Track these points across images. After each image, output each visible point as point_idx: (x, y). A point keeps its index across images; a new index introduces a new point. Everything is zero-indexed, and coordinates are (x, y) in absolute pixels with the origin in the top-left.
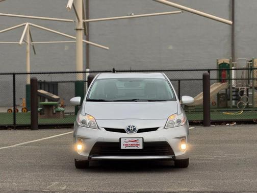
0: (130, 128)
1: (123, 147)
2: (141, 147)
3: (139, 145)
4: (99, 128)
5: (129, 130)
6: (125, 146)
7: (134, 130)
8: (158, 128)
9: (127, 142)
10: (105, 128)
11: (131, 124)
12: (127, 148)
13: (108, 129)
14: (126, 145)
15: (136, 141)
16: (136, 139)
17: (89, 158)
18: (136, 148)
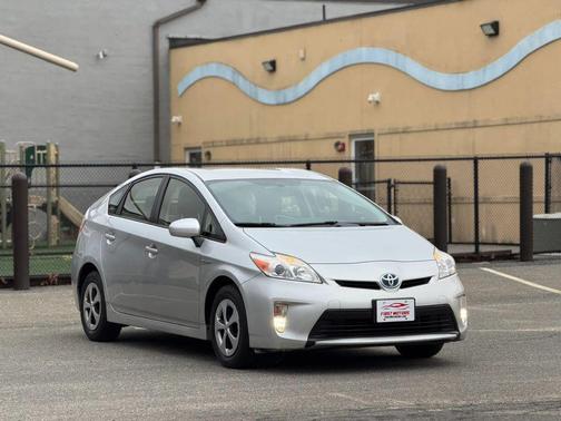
0: (388, 280)
1: (380, 319)
2: (411, 317)
3: (408, 313)
4: (322, 281)
5: (386, 283)
6: (383, 317)
8: (429, 279)
9: (386, 307)
10: (338, 282)
11: (389, 271)
12: (388, 320)
13: (343, 283)
14: (386, 314)
15: (402, 305)
16: (403, 302)
17: (309, 344)
18: (403, 319)
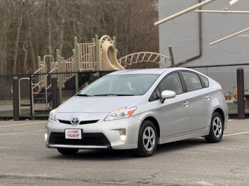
0: (74, 120)
1: (67, 137)
2: (80, 137)
3: (79, 135)
4: (55, 120)
5: (73, 122)
6: (68, 136)
7: (77, 121)
8: (97, 121)
9: (70, 132)
10: (59, 120)
11: (75, 117)
12: (70, 138)
13: (61, 121)
15: (76, 132)
16: (76, 130)
18: (77, 138)
